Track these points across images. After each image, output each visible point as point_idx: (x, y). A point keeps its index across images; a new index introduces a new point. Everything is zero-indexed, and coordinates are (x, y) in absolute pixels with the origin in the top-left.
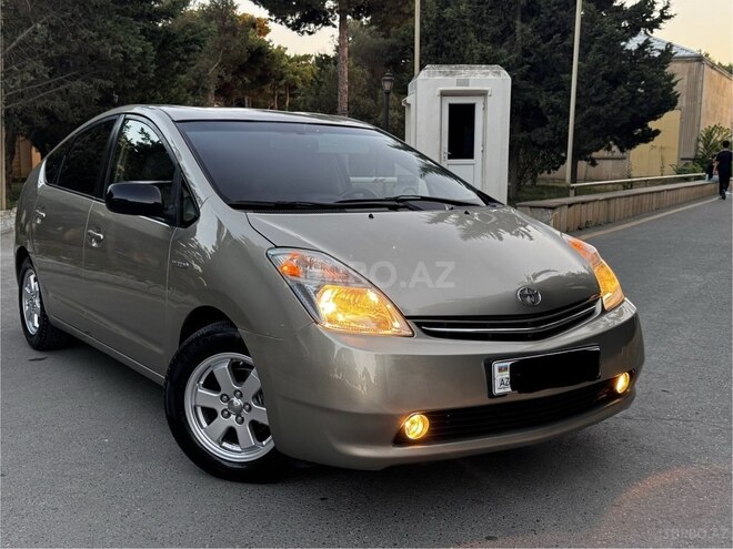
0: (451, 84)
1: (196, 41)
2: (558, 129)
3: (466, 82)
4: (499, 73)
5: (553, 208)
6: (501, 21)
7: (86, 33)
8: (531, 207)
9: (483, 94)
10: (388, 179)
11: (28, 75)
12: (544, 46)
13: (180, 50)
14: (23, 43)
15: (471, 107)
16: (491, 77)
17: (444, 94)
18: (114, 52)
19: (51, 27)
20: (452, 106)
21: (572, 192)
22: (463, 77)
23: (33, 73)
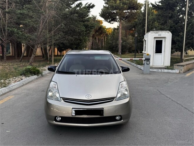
0: (157, 35)
1: (93, 26)
2: (180, 45)
3: (160, 35)
4: (169, 33)
5: (183, 66)
6: (164, 20)
7: (72, 26)
8: (178, 65)
9: (165, 38)
10: (142, 59)
11: (60, 35)
12: (176, 26)
13: (89, 28)
14: (58, 28)
15: (161, 41)
16: (167, 33)
17: (155, 38)
18: (78, 30)
19: (65, 24)
20: (156, 41)
21: (184, 61)
22: (160, 34)
23: (61, 35)
